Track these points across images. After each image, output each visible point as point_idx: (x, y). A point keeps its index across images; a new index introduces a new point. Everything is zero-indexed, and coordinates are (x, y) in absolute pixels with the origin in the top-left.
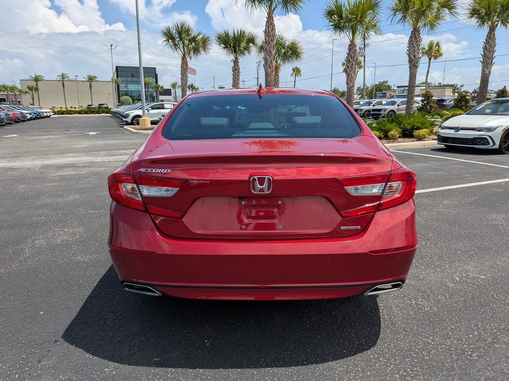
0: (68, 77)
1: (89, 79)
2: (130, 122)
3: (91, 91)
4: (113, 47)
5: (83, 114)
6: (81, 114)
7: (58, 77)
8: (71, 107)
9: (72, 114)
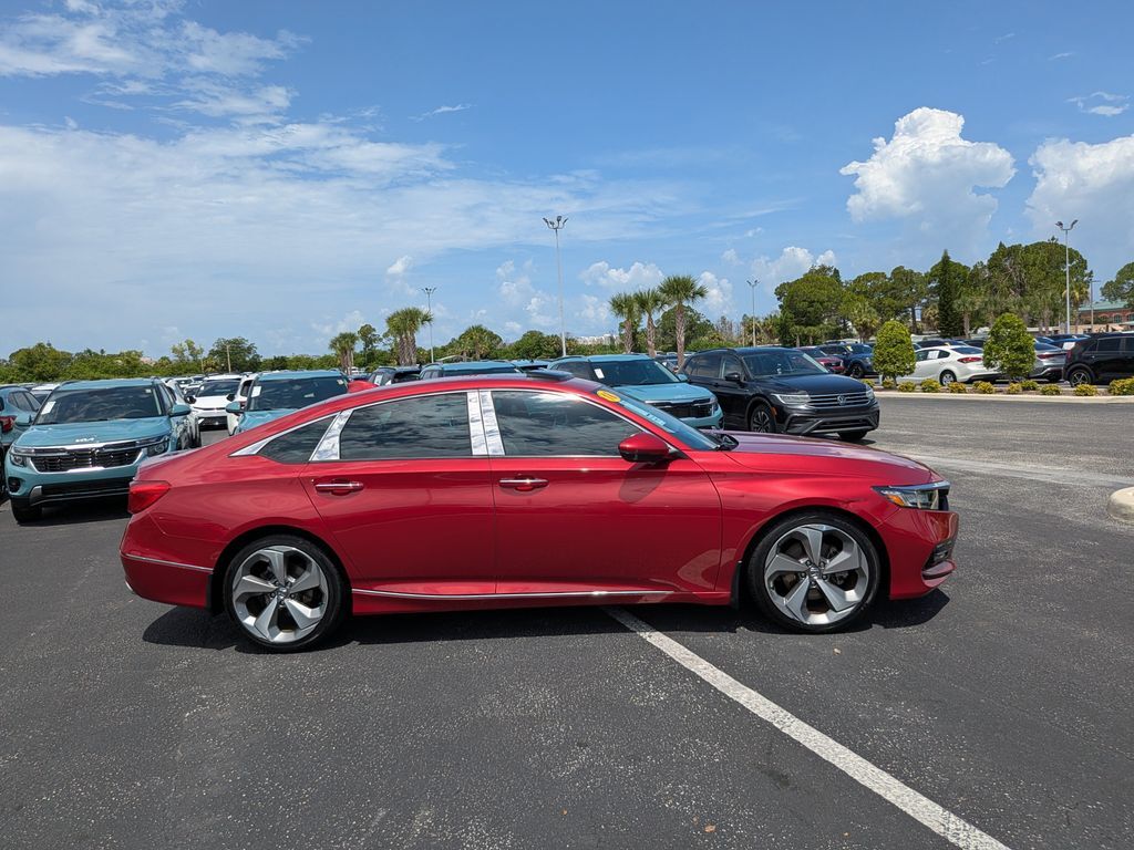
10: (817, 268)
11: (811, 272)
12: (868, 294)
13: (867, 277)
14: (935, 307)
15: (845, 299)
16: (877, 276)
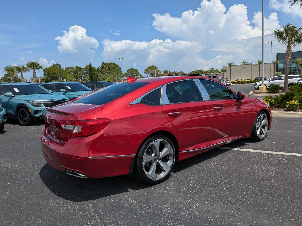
0: (247, 62)
1: (259, 63)
2: (257, 88)
3: (259, 69)
4: (273, 43)
5: (250, 83)
6: (249, 83)
7: (242, 63)
8: (247, 79)
9: (244, 83)
10: (55, 64)
11: (53, 65)
12: (69, 73)
13: (69, 68)
14: (88, 77)
15: (64, 73)
16: (72, 68)
